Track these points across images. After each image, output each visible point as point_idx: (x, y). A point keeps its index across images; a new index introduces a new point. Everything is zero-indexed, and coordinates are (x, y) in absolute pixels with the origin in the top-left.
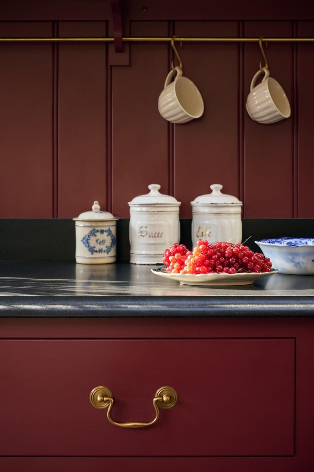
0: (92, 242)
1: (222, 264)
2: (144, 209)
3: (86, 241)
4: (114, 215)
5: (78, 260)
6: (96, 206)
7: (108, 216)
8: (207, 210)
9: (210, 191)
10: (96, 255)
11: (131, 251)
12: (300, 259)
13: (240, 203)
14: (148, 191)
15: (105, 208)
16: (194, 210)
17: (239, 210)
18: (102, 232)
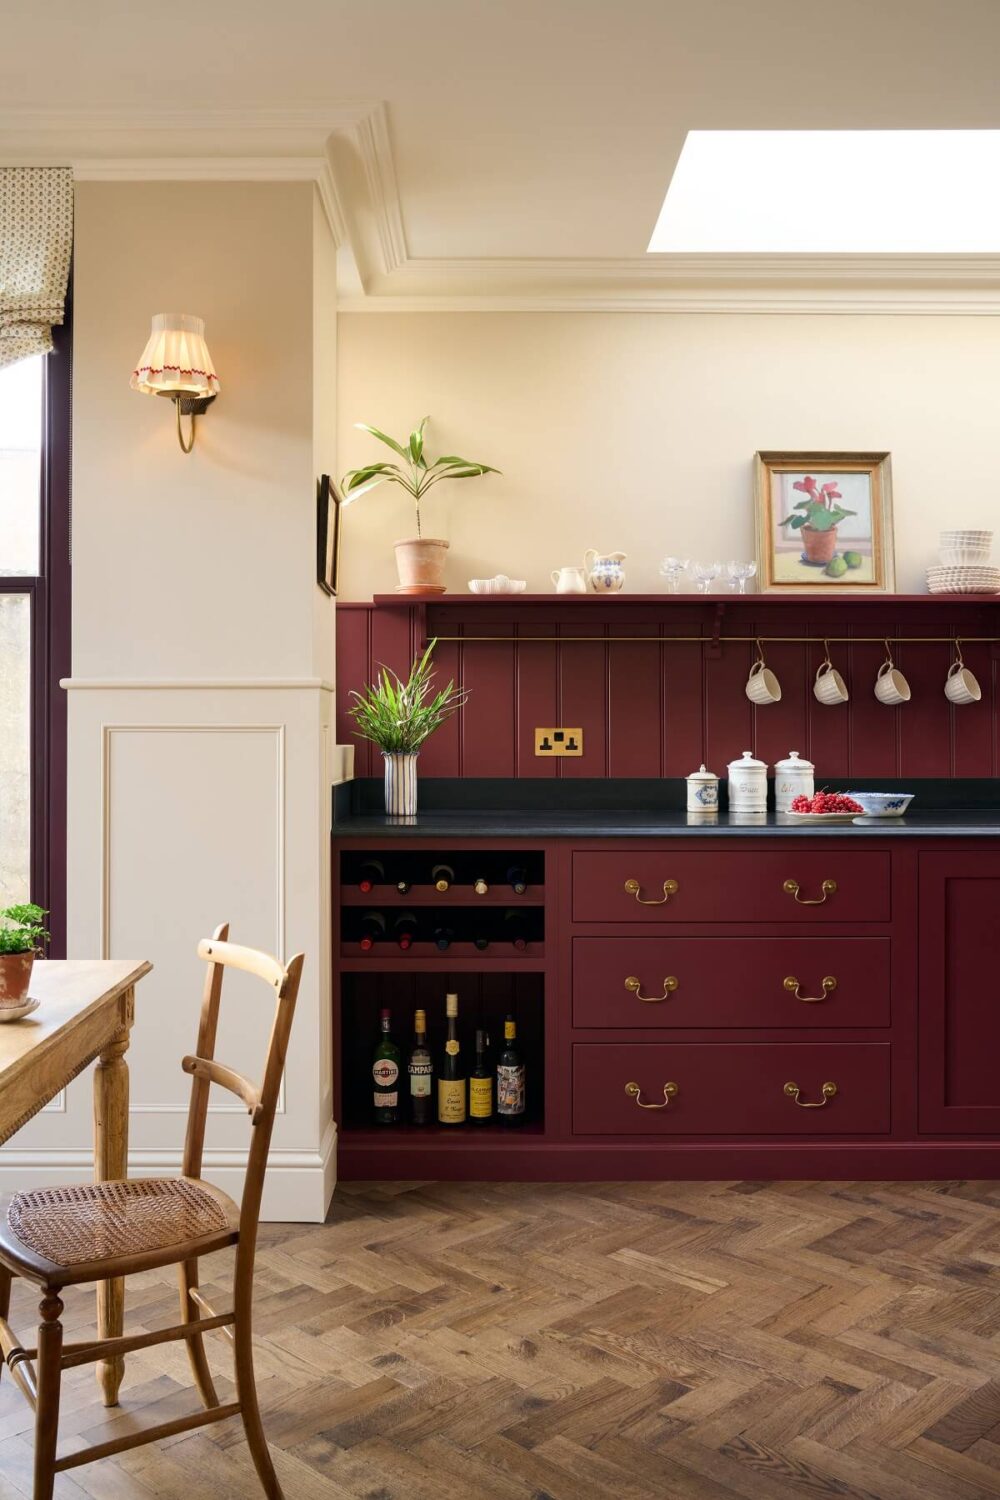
0: (704, 796)
1: (835, 807)
2: (742, 770)
3: (699, 795)
4: (717, 775)
5: (689, 809)
6: (703, 768)
7: (712, 776)
8: (788, 771)
9: (789, 757)
10: (708, 805)
11: (730, 802)
12: (876, 806)
13: (813, 766)
14: (743, 757)
15: (708, 770)
16: (778, 771)
17: (812, 771)
18: (711, 788)
